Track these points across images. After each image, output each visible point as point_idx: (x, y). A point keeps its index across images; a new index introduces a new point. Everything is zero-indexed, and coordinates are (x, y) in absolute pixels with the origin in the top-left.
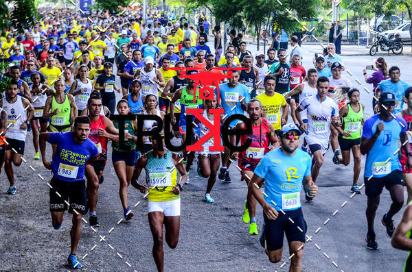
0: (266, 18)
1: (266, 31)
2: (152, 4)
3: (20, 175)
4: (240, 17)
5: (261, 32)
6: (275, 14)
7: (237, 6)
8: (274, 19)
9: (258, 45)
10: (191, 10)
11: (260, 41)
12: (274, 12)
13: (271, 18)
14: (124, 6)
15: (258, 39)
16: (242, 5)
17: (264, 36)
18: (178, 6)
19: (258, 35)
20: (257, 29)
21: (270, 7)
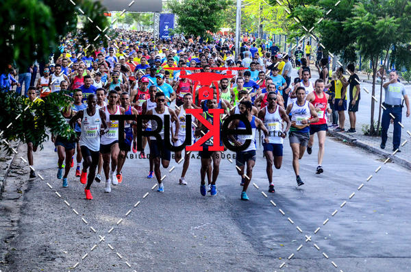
0: (385, 51)
1: (383, 67)
2: (247, 30)
3: (80, 231)
4: (353, 48)
5: (378, 68)
6: (396, 47)
7: (350, 35)
8: (394, 52)
9: (374, 83)
10: (294, 39)
11: (377, 79)
12: (395, 44)
13: (390, 51)
14: (213, 30)
15: (374, 77)
16: (356, 35)
17: (382, 73)
18: (277, 33)
19: (375, 71)
20: (372, 64)
21: (390, 38)
